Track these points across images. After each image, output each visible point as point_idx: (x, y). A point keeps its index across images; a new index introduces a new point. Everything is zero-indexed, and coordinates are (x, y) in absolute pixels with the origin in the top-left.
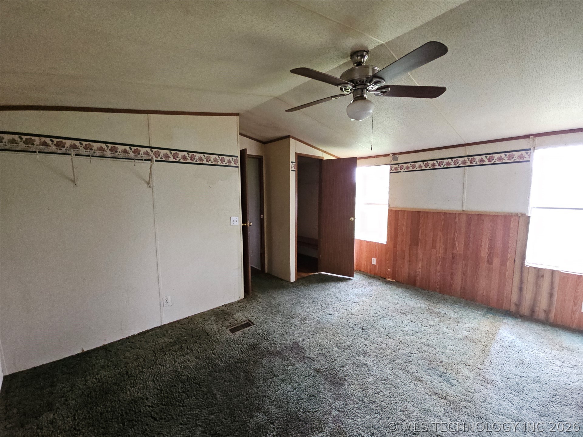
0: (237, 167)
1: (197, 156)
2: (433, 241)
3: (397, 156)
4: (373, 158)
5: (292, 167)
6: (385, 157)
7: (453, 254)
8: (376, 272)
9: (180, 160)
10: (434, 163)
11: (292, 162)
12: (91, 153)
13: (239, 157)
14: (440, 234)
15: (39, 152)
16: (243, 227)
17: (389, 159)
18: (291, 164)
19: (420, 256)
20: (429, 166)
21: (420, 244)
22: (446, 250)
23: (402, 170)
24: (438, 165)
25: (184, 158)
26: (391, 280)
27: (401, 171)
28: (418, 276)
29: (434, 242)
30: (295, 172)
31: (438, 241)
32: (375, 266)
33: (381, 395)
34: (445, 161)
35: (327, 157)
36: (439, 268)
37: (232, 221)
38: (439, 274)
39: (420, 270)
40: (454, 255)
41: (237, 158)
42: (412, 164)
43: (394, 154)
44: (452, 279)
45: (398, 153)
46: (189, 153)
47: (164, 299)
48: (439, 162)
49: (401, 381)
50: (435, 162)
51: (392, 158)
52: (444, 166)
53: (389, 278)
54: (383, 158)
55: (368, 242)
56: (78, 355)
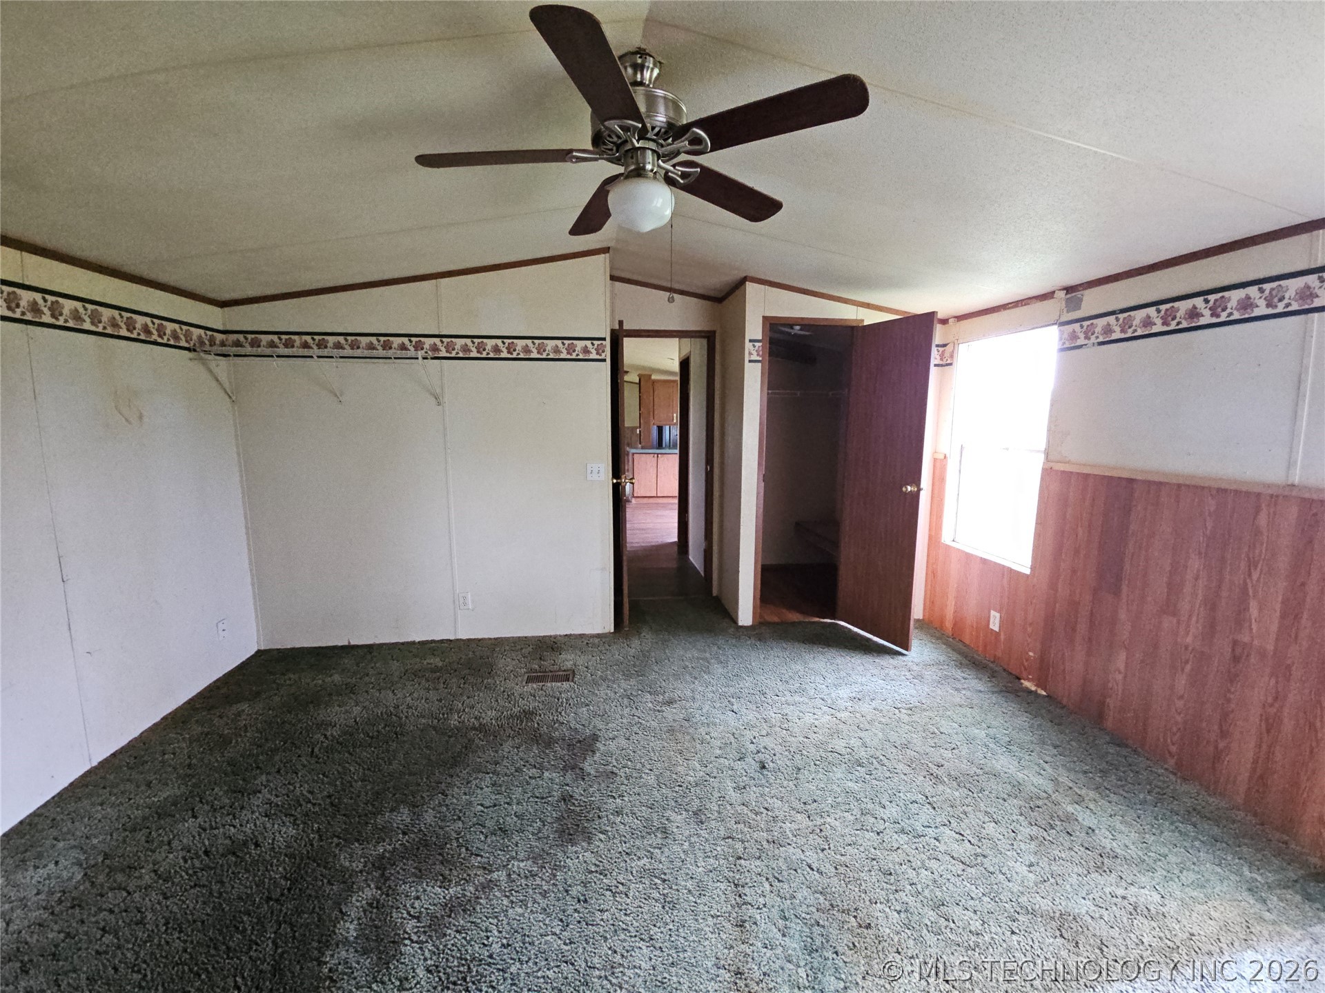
0: (604, 360)
1: (520, 344)
2: (1170, 585)
3: (1078, 294)
4: (1012, 307)
5: (750, 354)
6: (1045, 302)
7: (1235, 643)
8: (999, 654)
9: (488, 354)
10: (1195, 307)
11: (751, 341)
12: (358, 353)
13: (608, 339)
14: (1195, 564)
15: (278, 356)
16: (614, 485)
17: (1054, 307)
18: (748, 345)
19: (1124, 631)
20: (1178, 320)
21: (1125, 589)
22: (1211, 628)
23: (1089, 339)
24: (1207, 313)
25: (496, 349)
26: (1033, 688)
27: (1086, 342)
28: (1110, 697)
29: (1174, 588)
30: (760, 364)
31: (1187, 589)
32: (997, 634)
33: (617, 899)
34: (1236, 296)
35: (871, 318)
36: (1182, 682)
37: (589, 471)
38: (1180, 704)
39: (1120, 677)
40: (1238, 651)
41: (603, 342)
42: (1121, 316)
43: (1069, 289)
44: (1224, 734)
45: (1081, 285)
46: (505, 340)
47: (461, 595)
48: (1211, 303)
49: (696, 903)
50: (1199, 302)
51: (1064, 302)
52: (1230, 314)
53: (1028, 680)
54: (1039, 305)
55: (984, 561)
56: (343, 647)
